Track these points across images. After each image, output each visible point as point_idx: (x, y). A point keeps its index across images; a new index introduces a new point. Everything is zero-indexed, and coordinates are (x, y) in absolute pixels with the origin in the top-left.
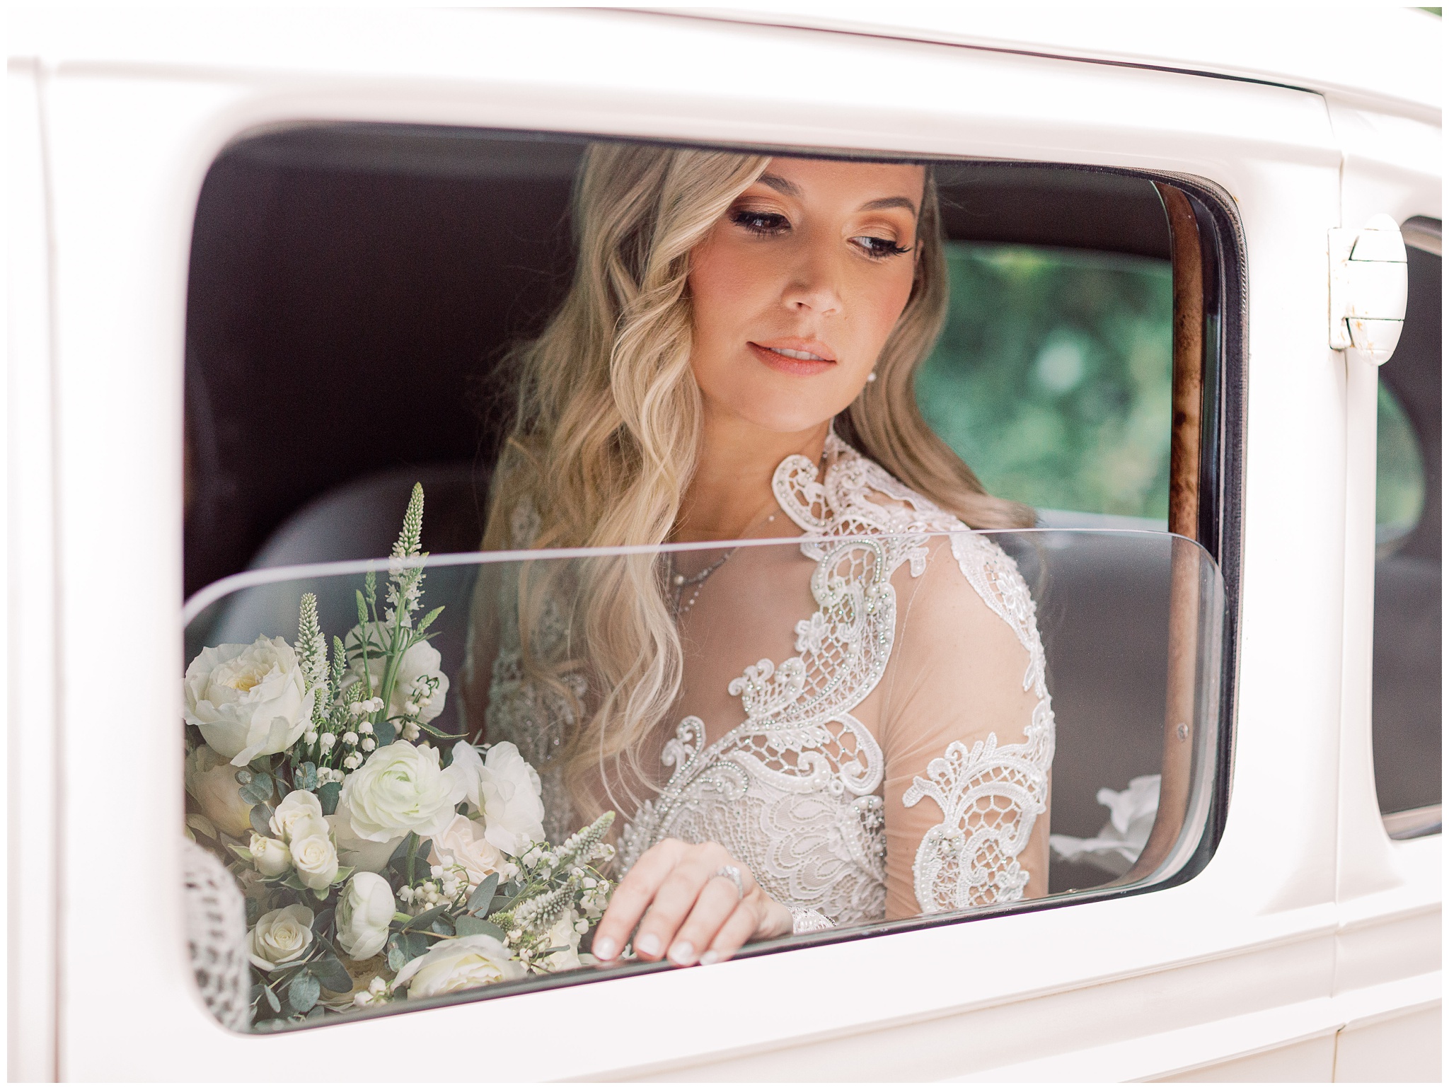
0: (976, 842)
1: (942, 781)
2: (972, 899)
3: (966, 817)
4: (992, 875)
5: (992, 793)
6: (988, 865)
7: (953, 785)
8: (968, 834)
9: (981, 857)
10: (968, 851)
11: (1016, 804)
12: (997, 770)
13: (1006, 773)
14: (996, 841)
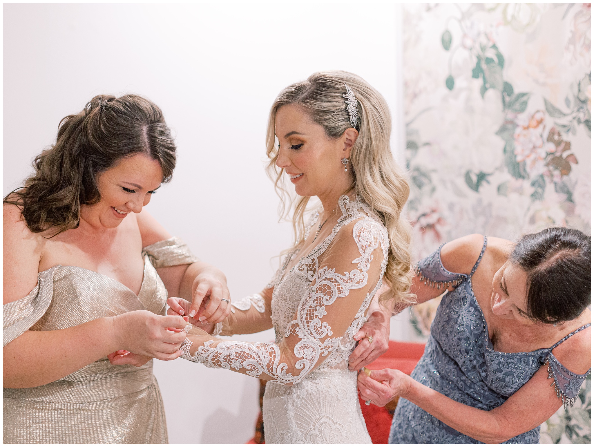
0: (318, 295)
1: (320, 275)
2: (309, 309)
3: (319, 287)
4: (316, 306)
5: (328, 284)
6: (317, 303)
7: (321, 278)
8: (317, 292)
9: (317, 300)
10: (315, 296)
11: (332, 290)
12: (332, 278)
13: (333, 280)
14: (322, 298)
